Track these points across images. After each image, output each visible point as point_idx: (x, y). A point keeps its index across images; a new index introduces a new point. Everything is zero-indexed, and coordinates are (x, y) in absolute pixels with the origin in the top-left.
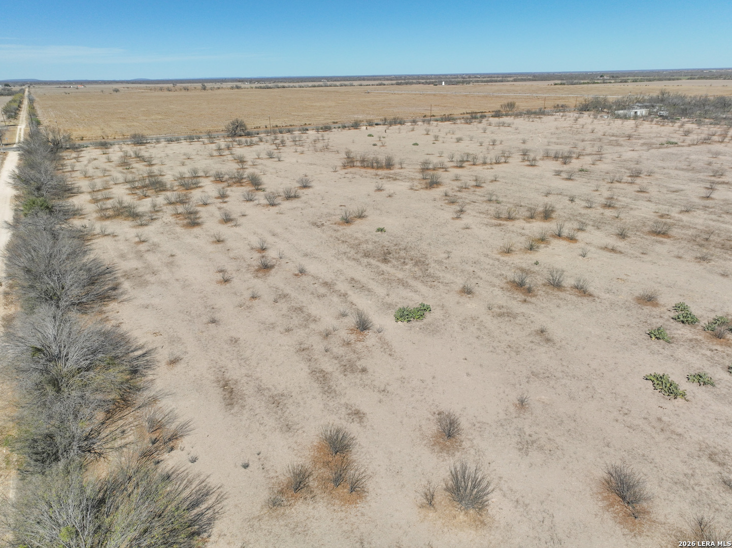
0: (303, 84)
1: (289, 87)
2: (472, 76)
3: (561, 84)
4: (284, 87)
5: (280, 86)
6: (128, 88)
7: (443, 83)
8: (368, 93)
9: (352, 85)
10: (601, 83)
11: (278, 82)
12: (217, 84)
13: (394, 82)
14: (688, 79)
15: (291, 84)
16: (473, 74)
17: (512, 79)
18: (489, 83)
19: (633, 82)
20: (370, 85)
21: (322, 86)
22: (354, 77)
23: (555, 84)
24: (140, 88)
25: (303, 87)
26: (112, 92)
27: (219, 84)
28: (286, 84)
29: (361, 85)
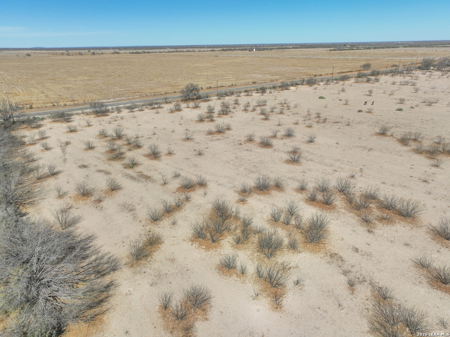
0: (161, 50)
1: (152, 52)
2: (261, 46)
3: (334, 50)
4: (149, 52)
5: (146, 52)
6: (35, 53)
7: (254, 49)
8: (217, 56)
9: (194, 51)
10: (356, 49)
11: (138, 49)
12: (97, 50)
13: (221, 49)
14: (404, 47)
15: (154, 51)
16: (262, 44)
17: (291, 47)
18: (285, 50)
19: (374, 49)
20: (205, 51)
21: (174, 52)
22: (184, 46)
23: (330, 50)
24: (44, 53)
25: (162, 53)
26: (25, 56)
27: (98, 50)
28: (150, 51)
29: (200, 51)
